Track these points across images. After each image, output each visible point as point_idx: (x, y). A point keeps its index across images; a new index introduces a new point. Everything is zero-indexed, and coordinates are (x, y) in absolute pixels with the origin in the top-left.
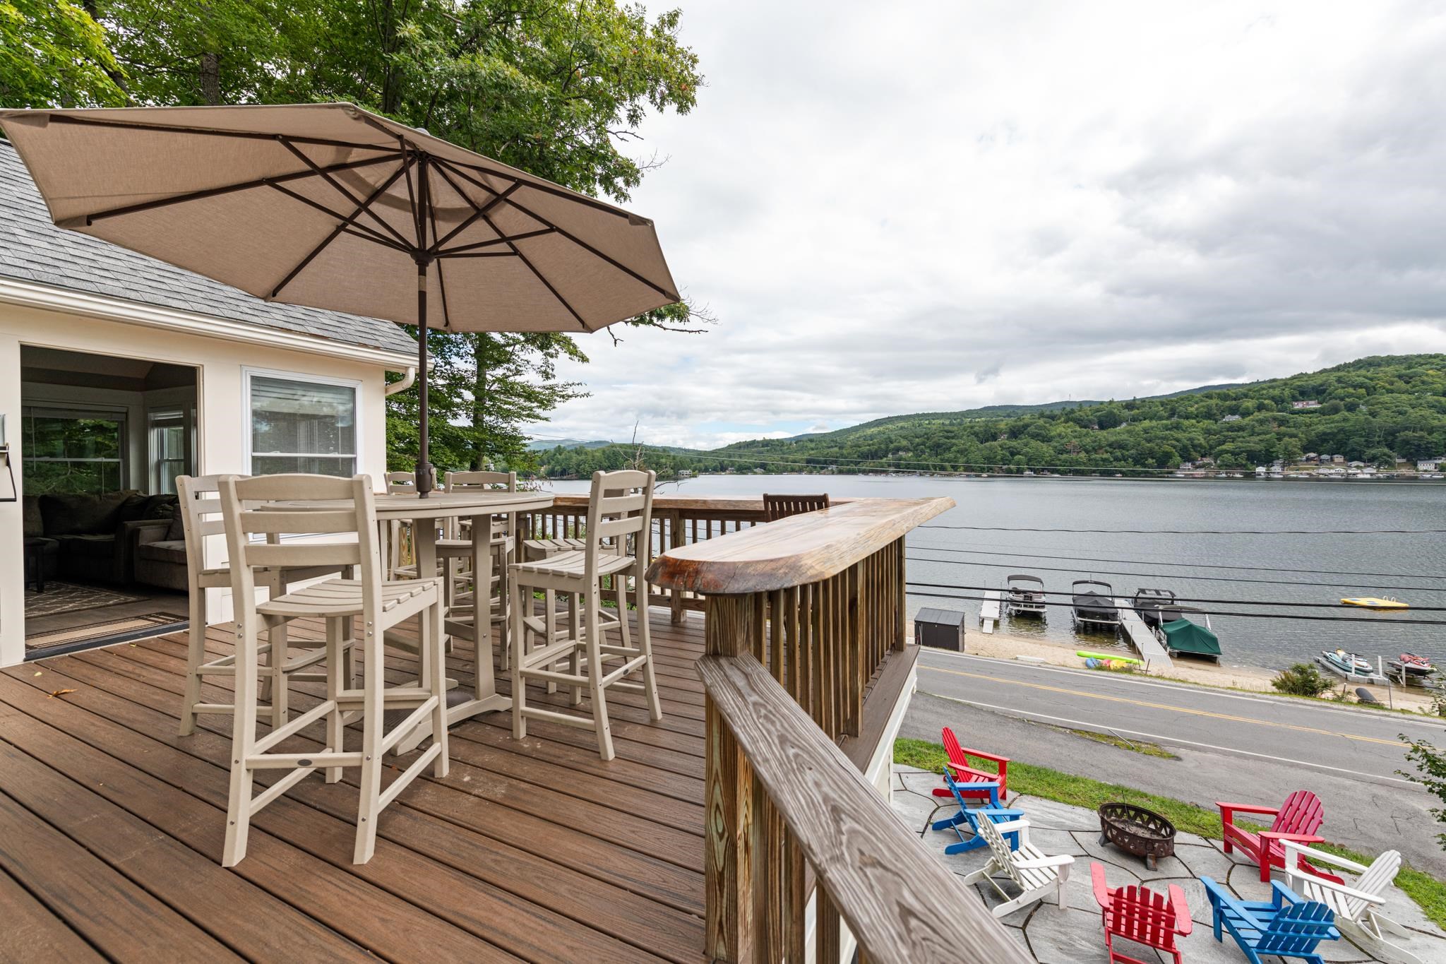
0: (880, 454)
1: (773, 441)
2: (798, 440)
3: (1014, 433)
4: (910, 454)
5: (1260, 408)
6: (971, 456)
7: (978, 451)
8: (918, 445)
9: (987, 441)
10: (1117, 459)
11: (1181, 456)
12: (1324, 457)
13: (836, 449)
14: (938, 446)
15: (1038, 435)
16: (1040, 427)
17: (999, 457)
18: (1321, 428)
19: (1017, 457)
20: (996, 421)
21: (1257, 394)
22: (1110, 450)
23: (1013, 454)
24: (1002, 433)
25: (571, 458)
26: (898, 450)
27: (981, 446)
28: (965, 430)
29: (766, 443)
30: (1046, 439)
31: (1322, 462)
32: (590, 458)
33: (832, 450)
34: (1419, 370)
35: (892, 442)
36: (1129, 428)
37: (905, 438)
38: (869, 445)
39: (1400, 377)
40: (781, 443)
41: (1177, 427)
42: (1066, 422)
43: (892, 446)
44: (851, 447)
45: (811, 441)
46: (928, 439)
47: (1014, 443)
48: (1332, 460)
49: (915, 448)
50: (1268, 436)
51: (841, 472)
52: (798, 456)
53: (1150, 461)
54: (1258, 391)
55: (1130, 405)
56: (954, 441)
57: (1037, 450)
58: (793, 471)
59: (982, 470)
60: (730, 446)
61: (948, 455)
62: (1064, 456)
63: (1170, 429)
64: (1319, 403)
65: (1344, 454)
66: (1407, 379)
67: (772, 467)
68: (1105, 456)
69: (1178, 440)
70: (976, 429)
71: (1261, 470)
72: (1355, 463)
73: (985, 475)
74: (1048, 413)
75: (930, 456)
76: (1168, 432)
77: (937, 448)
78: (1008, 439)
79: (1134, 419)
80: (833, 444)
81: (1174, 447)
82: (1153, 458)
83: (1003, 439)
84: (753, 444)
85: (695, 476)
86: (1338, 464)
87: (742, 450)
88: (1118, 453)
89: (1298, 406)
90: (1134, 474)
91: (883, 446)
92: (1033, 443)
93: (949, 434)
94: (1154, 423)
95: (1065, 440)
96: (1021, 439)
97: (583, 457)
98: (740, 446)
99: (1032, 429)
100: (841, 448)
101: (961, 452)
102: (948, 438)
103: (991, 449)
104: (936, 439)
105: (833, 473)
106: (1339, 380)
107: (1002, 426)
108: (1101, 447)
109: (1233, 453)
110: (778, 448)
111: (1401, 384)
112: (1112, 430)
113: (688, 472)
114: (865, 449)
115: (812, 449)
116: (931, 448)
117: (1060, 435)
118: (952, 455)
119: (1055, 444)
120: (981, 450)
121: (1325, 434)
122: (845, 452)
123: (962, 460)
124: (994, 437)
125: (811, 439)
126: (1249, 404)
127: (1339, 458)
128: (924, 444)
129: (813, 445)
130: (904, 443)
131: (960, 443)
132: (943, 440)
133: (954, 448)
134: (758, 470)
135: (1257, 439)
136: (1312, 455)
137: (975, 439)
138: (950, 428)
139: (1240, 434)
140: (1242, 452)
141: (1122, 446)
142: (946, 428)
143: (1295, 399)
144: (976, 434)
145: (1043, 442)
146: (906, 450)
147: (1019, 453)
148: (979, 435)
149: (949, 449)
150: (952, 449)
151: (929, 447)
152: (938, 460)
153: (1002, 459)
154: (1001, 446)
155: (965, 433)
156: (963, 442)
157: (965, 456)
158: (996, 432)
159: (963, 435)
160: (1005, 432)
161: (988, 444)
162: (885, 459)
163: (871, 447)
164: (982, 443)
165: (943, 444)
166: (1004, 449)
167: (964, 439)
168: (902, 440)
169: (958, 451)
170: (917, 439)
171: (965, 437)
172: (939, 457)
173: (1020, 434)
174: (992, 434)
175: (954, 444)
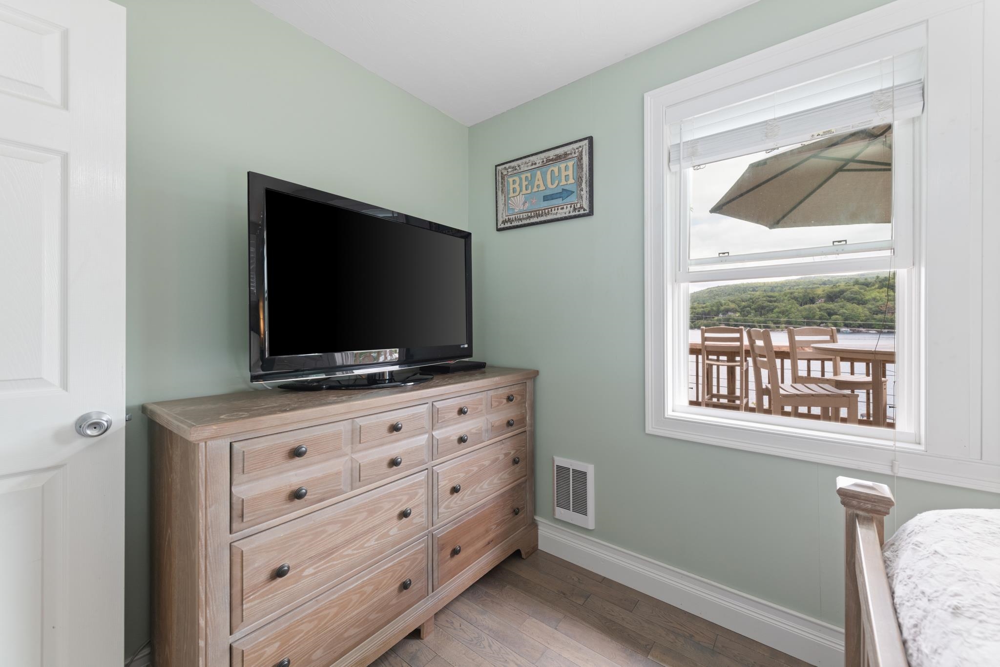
0: (712, 314)
3: (831, 297)
4: (738, 314)
6: (792, 315)
7: (798, 311)
8: (745, 307)
9: (806, 303)
14: (763, 308)
15: (853, 299)
16: (856, 293)
17: (817, 317)
19: (834, 317)
20: (813, 288)
23: (830, 314)
24: (819, 297)
26: (727, 311)
27: (800, 308)
28: (785, 295)
30: (862, 302)
35: (722, 305)
37: (733, 302)
38: (703, 308)
42: (880, 288)
43: (722, 308)
46: (753, 302)
47: (831, 306)
49: (742, 310)
56: (776, 304)
57: (853, 310)
61: (770, 315)
62: (880, 316)
70: (796, 294)
74: (862, 281)
75: (756, 316)
77: (761, 310)
78: (825, 302)
83: (820, 303)
91: (714, 308)
92: (849, 305)
93: (771, 299)
95: (880, 303)
96: (837, 302)
99: (847, 294)
101: (783, 313)
102: (771, 302)
103: (810, 310)
104: (760, 303)
107: (819, 291)
116: (756, 310)
117: (874, 299)
118: (774, 315)
119: (870, 306)
120: (801, 311)
124: (812, 301)
128: (749, 306)
130: (732, 306)
131: (782, 306)
132: (766, 304)
133: (777, 310)
137: (795, 302)
138: (772, 294)
142: (768, 295)
144: (796, 299)
145: (859, 304)
146: (735, 311)
147: (836, 314)
148: (799, 299)
149: (772, 310)
150: (775, 311)
151: (755, 309)
152: (762, 319)
153: (820, 318)
154: (819, 308)
155: (786, 298)
156: (784, 305)
157: (786, 316)
158: (813, 298)
159: (784, 299)
160: (822, 297)
161: (807, 306)
162: (716, 318)
163: (705, 309)
164: (801, 305)
165: (768, 306)
166: (822, 310)
167: (785, 303)
168: (730, 303)
169: (780, 312)
170: (743, 303)
171: (785, 301)
172: (763, 316)
173: (836, 298)
174: (810, 299)
175: (776, 307)
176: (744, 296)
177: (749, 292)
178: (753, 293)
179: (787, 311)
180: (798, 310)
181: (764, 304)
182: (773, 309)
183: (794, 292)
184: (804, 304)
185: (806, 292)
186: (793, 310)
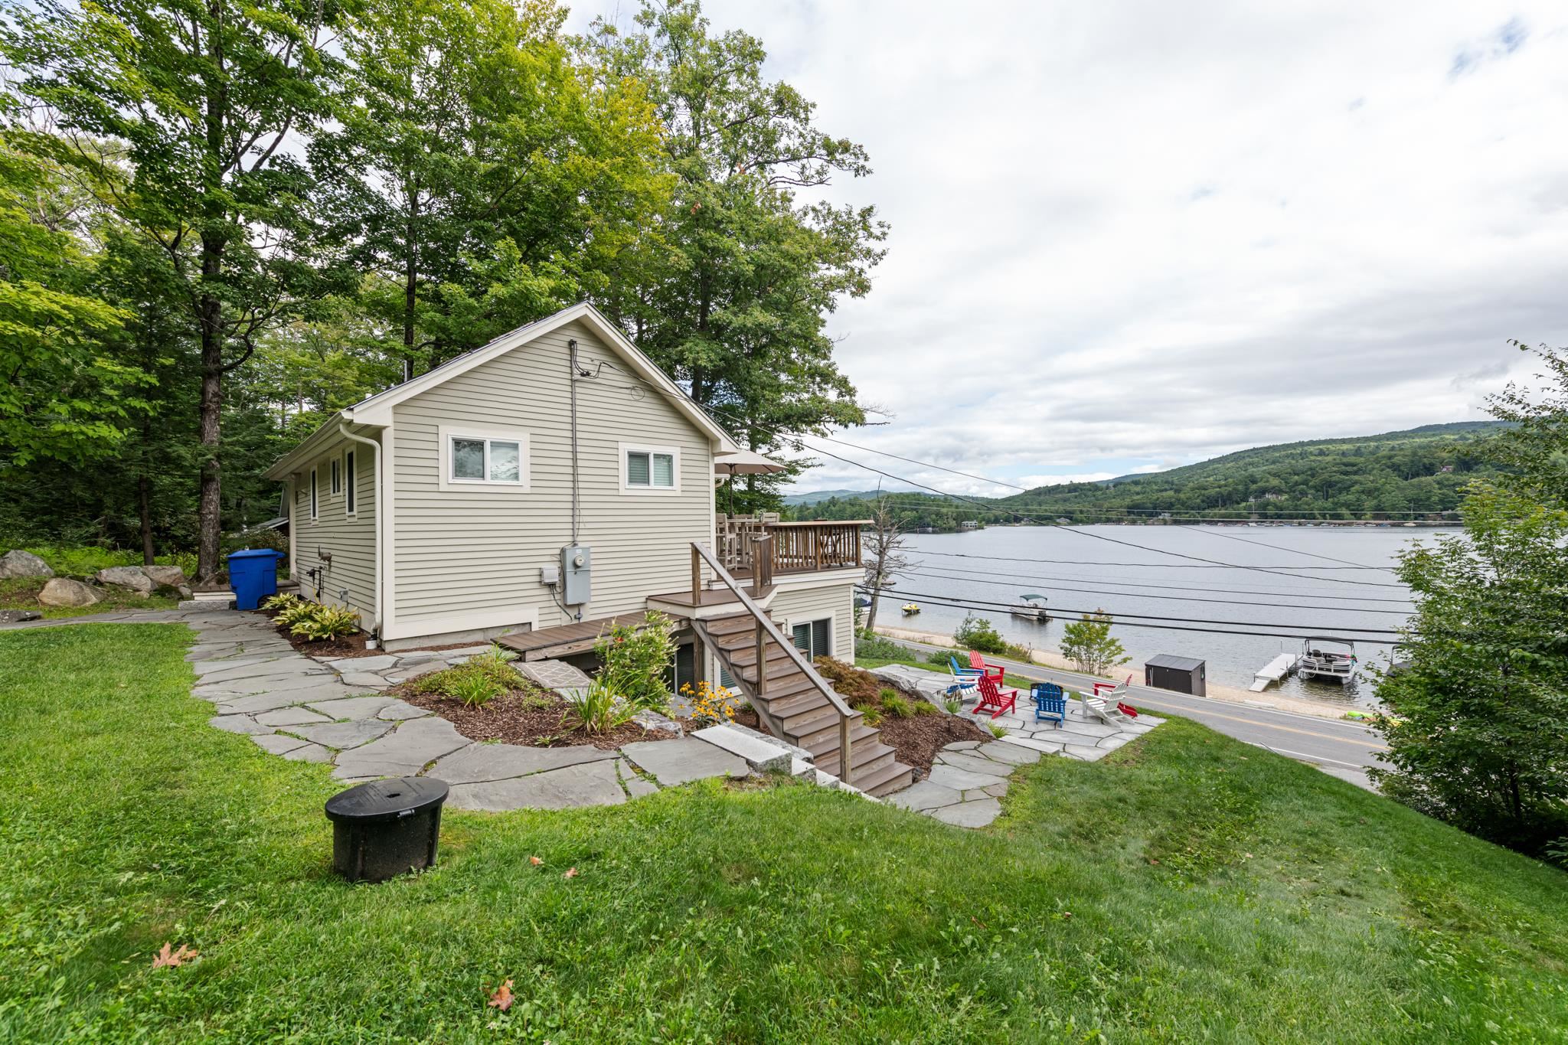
0: (1235, 497)
1: (1084, 484)
2: (1117, 483)
3: (1467, 463)
4: (1284, 497)
6: (1384, 498)
7: (1396, 489)
8: (1297, 484)
9: (1418, 475)
13: (1171, 493)
14: (1330, 485)
17: (1435, 499)
24: (1443, 464)
25: (845, 509)
26: (1263, 492)
27: (1403, 483)
28: (1377, 461)
29: (1074, 488)
32: (864, 509)
33: (1164, 494)
35: (1254, 482)
37: (1276, 475)
38: (1220, 487)
40: (1094, 487)
43: (1254, 487)
44: (1193, 489)
45: (1136, 483)
46: (1313, 476)
49: (1291, 490)
51: (1176, 522)
52: (1117, 502)
56: (1356, 477)
58: (1108, 521)
59: (1406, 517)
60: (1027, 493)
61: (1343, 498)
67: (1079, 516)
73: (1411, 524)
75: (1316, 498)
77: (1327, 488)
78: (1454, 472)
80: (1166, 486)
83: (1445, 473)
84: (1057, 489)
85: (981, 528)
87: (1042, 498)
91: (1240, 487)
93: (1350, 468)
97: (857, 508)
98: (1039, 492)
100: (1178, 491)
101: (1369, 493)
102: (1346, 473)
103: (1419, 487)
104: (1326, 476)
105: (1165, 523)
107: (1446, 453)
110: (1090, 493)
113: (973, 523)
114: (1212, 492)
115: (1138, 494)
116: (1318, 488)
118: (1351, 497)
120: (1403, 490)
122: (1182, 496)
123: (1369, 503)
124: (1429, 470)
125: (1136, 481)
128: (1306, 483)
129: (1138, 489)
130: (1275, 482)
131: (1367, 480)
132: (1338, 477)
133: (1357, 487)
134: (1062, 520)
137: (1394, 474)
138: (1352, 459)
142: (1345, 460)
144: (1396, 468)
146: (1278, 491)
148: (1402, 468)
149: (1347, 489)
150: (1352, 489)
151: (1314, 487)
152: (1329, 504)
153: (1441, 501)
154: (1438, 483)
155: (1377, 466)
156: (1372, 478)
157: (1375, 498)
158: (1432, 465)
159: (1373, 469)
160: (1449, 463)
161: (1415, 480)
162: (1244, 504)
163: (1223, 489)
164: (1406, 479)
165: (1337, 482)
166: (1446, 486)
167: (1374, 475)
168: (1271, 478)
169: (1363, 492)
170: (1296, 477)
171: (1375, 472)
172: (1330, 500)
173: (1476, 464)
174: (1424, 465)
175: (1356, 482)
176: (1301, 464)
177: (1312, 458)
178: (1320, 458)
179: (1377, 489)
180: (1398, 488)
181: (1333, 479)
182: (1350, 487)
183: (1395, 455)
184: (1413, 477)
185: (1414, 454)
186: (1388, 486)
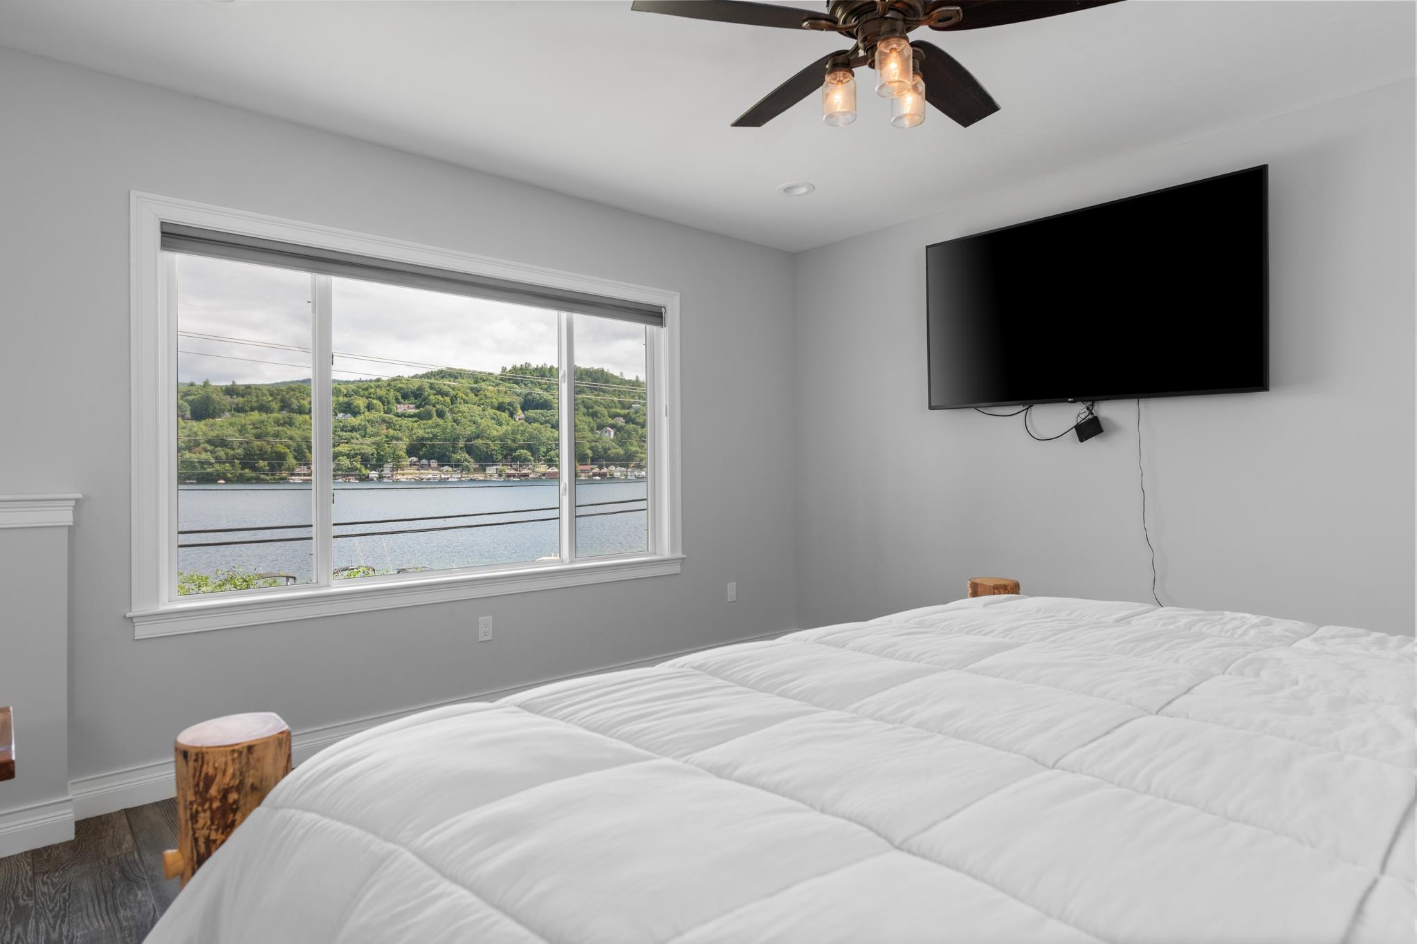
5: (370, 407)
10: (219, 460)
11: (295, 458)
12: (424, 462)
18: (420, 433)
21: (366, 393)
22: (209, 447)
31: (422, 467)
34: (483, 385)
36: (234, 420)
39: (472, 389)
41: (290, 423)
48: (429, 465)
50: (378, 438)
53: (261, 463)
54: (366, 389)
55: (231, 391)
63: (283, 425)
64: (417, 407)
65: (438, 459)
66: (476, 392)
68: (204, 456)
69: (291, 438)
71: (374, 474)
72: (446, 468)
76: (280, 428)
79: (239, 409)
81: (288, 447)
82: (264, 460)
86: (434, 469)
88: (221, 453)
89: (401, 409)
90: (242, 480)
94: (264, 416)
106: (432, 387)
108: (197, 444)
109: (348, 456)
111: (472, 395)
112: (211, 421)
121: (423, 439)
126: (361, 402)
127: (434, 463)
135: (368, 440)
136: (415, 459)
139: (354, 434)
140: (356, 454)
141: (222, 443)
143: (398, 401)
